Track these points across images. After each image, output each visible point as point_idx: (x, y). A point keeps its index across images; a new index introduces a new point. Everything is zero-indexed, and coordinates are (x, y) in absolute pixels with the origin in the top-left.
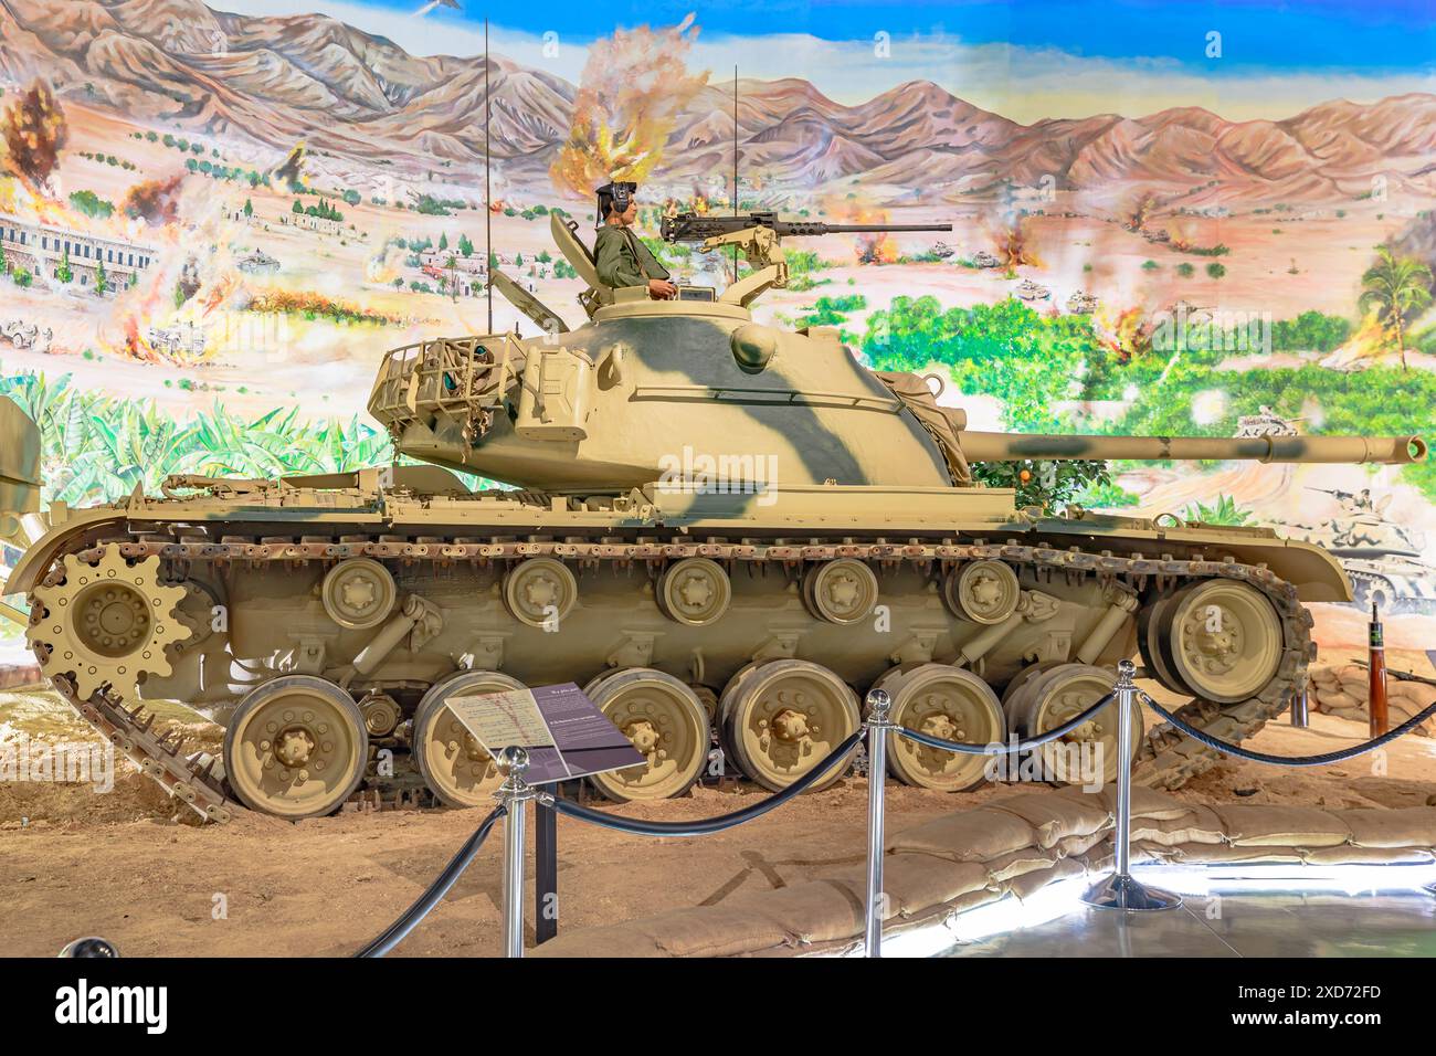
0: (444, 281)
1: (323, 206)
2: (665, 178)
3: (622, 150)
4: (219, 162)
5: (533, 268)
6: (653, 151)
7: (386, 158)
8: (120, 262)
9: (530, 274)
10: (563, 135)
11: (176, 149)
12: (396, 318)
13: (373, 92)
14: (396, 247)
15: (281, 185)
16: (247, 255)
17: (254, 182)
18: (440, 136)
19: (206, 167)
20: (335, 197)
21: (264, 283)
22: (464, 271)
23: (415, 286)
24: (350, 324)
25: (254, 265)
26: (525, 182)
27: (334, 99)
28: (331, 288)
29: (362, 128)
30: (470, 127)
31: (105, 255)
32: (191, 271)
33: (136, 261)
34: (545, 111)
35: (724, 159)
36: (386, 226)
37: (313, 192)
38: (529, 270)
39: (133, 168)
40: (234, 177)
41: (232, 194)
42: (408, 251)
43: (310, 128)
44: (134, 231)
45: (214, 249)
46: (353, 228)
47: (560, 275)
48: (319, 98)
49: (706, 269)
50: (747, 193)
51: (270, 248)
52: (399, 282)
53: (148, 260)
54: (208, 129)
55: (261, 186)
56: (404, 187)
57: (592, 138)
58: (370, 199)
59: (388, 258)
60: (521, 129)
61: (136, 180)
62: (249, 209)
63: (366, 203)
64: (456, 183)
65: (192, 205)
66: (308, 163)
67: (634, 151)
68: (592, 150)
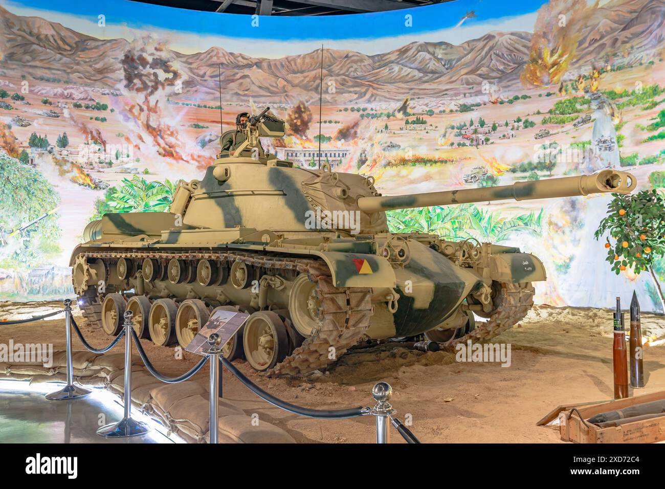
0: (472, 140)
1: (418, 119)
2: (577, 65)
3: (555, 57)
4: (374, 112)
5: (513, 126)
6: (571, 52)
7: (445, 93)
8: (335, 157)
9: (512, 129)
10: (526, 59)
11: (356, 112)
12: (451, 159)
13: (438, 66)
14: (450, 129)
15: (400, 115)
16: (386, 145)
17: (388, 116)
18: (468, 77)
19: (368, 115)
20: (422, 114)
21: (393, 154)
22: (481, 134)
23: (459, 145)
24: (431, 165)
25: (389, 148)
26: (509, 86)
27: (421, 75)
28: (423, 152)
29: (434, 83)
30: (483, 69)
31: (329, 155)
32: (363, 155)
33: (341, 155)
34: (518, 50)
35: (607, 45)
36: (444, 122)
37: (414, 115)
38: (512, 127)
39: (339, 122)
40: (380, 116)
41: (379, 123)
42: (456, 130)
43: (411, 89)
44: (340, 144)
45: (372, 145)
46: (431, 125)
47: (526, 127)
48: (415, 76)
49: (599, 108)
50: (620, 61)
51: (395, 141)
52: (452, 144)
53: (346, 154)
54: (369, 101)
55: (392, 117)
56: (453, 103)
57: (540, 56)
58: (438, 112)
59: (447, 135)
60: (506, 62)
61: (340, 126)
62: (386, 127)
63: (437, 114)
64: (476, 95)
65: (363, 131)
66: (411, 103)
67: (561, 56)
68: (540, 62)
